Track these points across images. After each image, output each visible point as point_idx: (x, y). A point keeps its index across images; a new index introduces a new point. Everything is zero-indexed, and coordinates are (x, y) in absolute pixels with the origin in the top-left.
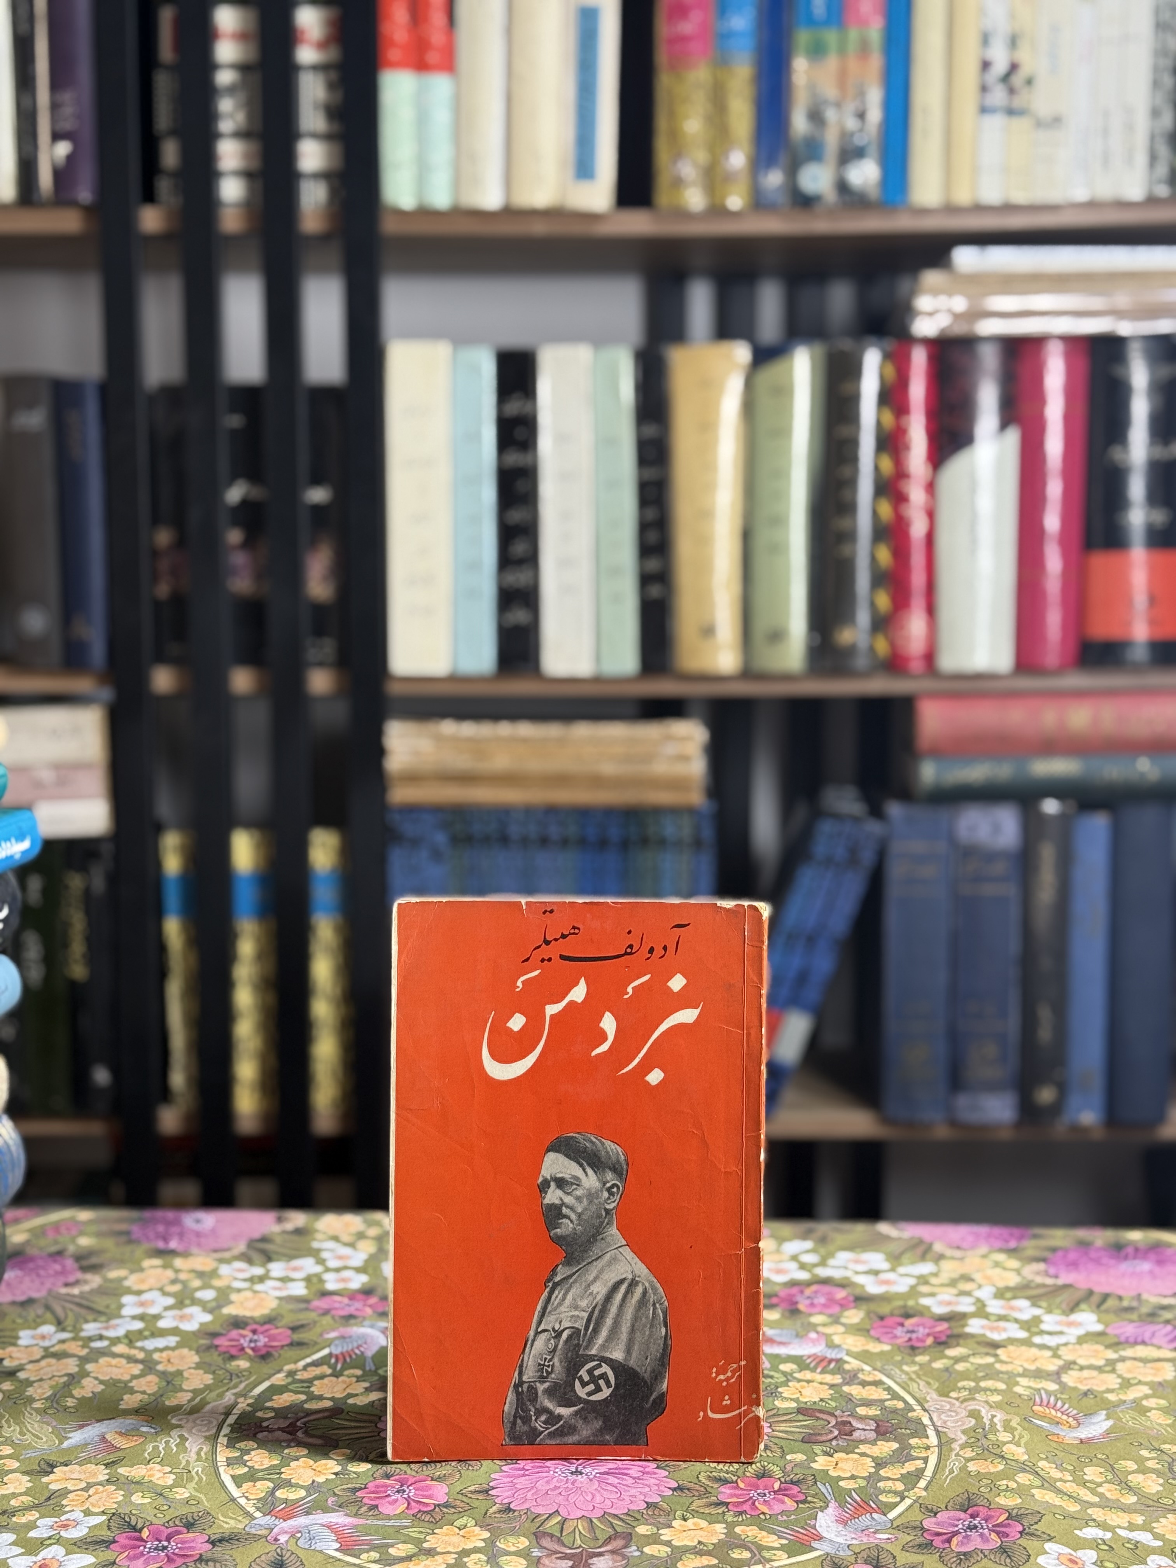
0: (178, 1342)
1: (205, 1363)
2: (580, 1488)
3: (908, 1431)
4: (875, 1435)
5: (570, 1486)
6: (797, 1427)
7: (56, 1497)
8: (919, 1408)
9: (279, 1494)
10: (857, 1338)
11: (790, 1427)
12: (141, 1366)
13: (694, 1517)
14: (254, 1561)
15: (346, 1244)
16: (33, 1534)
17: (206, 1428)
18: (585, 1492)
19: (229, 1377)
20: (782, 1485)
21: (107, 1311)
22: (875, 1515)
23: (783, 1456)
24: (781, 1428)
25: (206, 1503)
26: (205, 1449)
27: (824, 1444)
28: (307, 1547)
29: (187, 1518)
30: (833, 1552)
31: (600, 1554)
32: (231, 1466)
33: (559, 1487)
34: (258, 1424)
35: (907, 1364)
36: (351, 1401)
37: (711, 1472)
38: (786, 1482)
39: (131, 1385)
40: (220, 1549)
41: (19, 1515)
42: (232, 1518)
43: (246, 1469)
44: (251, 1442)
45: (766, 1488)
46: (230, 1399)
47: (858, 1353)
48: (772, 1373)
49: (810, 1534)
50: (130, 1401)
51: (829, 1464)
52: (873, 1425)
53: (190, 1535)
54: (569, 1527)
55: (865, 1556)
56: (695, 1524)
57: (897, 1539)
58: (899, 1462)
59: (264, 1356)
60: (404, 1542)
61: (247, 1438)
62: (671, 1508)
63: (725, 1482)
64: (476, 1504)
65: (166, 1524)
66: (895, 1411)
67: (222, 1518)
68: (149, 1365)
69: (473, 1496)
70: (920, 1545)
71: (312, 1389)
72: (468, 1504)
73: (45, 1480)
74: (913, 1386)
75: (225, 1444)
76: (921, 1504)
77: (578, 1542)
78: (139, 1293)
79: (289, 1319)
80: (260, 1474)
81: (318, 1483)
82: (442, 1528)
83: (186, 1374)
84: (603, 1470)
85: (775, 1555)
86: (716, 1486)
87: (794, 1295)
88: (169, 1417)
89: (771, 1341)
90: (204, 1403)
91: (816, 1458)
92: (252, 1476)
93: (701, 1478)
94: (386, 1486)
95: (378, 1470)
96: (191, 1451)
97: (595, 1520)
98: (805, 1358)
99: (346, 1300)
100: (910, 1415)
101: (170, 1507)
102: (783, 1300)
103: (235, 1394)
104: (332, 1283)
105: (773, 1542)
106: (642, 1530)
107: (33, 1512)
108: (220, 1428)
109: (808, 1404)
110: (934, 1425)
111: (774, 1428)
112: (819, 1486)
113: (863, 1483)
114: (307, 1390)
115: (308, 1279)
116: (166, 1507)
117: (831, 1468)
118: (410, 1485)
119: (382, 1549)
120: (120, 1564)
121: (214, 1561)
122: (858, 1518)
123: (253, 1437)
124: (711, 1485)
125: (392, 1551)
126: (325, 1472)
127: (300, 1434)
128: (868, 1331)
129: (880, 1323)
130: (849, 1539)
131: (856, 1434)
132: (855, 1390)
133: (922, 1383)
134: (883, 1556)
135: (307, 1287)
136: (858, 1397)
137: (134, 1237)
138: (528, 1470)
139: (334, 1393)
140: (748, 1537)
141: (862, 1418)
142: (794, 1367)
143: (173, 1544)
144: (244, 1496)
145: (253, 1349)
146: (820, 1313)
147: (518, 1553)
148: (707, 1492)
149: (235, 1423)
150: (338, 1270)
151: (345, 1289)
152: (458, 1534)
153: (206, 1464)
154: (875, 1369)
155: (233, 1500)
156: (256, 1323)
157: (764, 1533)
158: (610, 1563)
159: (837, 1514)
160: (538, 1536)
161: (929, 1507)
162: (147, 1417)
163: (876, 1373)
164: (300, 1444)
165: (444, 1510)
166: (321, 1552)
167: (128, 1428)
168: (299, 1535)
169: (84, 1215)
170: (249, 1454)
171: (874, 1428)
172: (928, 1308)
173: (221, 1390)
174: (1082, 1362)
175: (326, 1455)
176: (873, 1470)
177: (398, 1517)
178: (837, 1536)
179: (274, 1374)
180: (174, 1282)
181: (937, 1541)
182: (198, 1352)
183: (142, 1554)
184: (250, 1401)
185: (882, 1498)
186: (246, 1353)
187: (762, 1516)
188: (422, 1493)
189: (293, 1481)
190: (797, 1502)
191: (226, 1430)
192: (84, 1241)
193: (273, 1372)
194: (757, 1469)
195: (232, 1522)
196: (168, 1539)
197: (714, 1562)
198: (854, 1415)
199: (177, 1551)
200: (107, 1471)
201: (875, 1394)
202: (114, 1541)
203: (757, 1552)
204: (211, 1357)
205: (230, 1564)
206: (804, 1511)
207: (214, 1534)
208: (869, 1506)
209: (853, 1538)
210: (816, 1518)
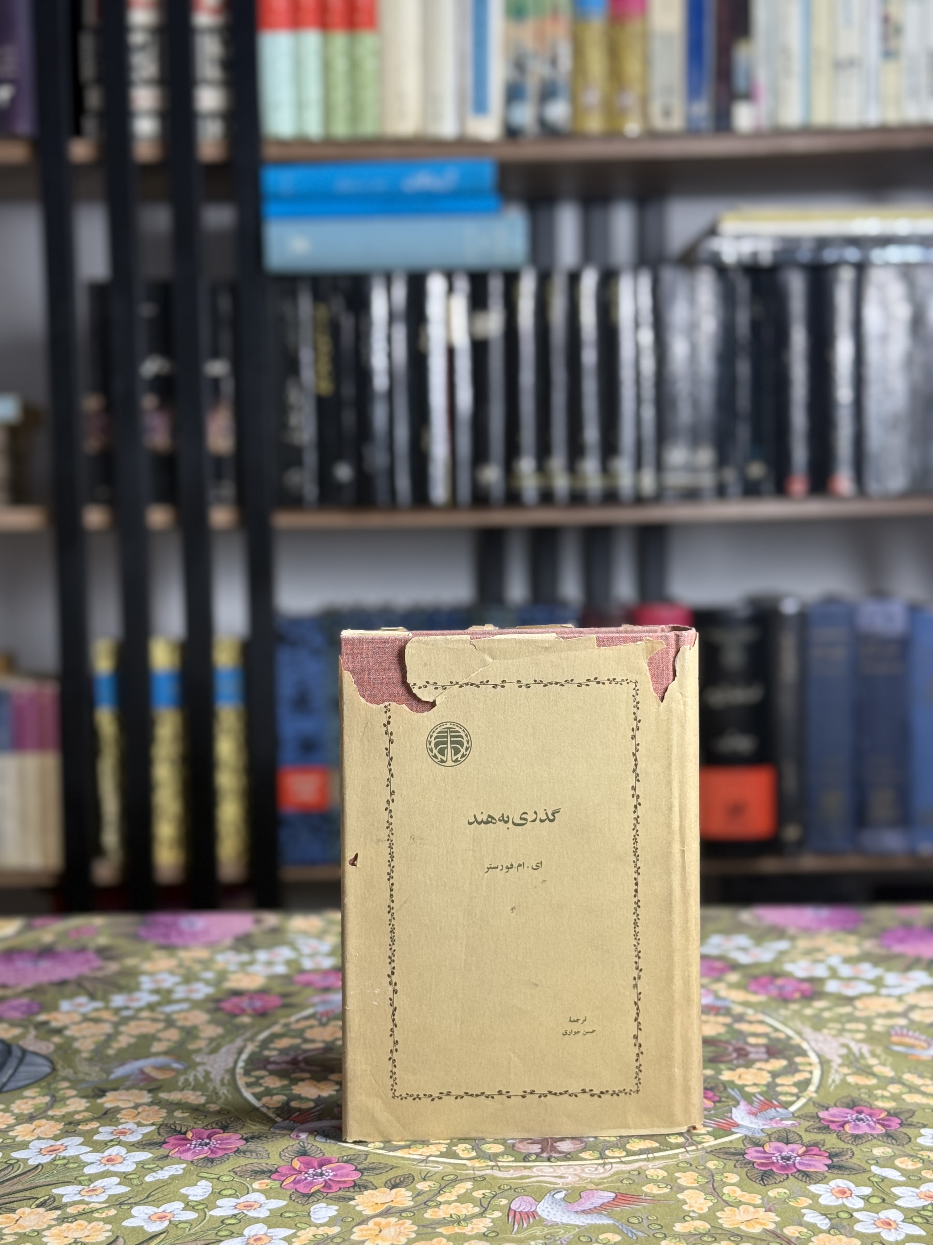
0: (190, 1007)
1: (215, 1020)
3: (792, 1053)
4: (767, 1056)
7: (111, 1113)
8: (798, 1038)
9: (293, 1105)
10: (739, 992)
12: (163, 1024)
14: (283, 1151)
15: (314, 937)
16: (96, 1137)
17: (225, 1064)
19: (236, 1029)
21: (128, 987)
22: (778, 1109)
26: (226, 1078)
27: (728, 1063)
30: (749, 1134)
31: (563, 1140)
32: (250, 1087)
34: (266, 1060)
35: (782, 1009)
39: (156, 1036)
40: (252, 1144)
41: (83, 1125)
42: (258, 1122)
43: (263, 1089)
44: (263, 1072)
46: (239, 1044)
47: (741, 1002)
49: (728, 1122)
50: (158, 1047)
51: (734, 1076)
52: (763, 1050)
53: (225, 1135)
55: (777, 1136)
57: (800, 1124)
58: (789, 1074)
59: (262, 1014)
61: (260, 1068)
65: (206, 1127)
66: (778, 1040)
68: (170, 1023)
70: (819, 1128)
71: (305, 1035)
73: (99, 1101)
74: (791, 1024)
75: (242, 1073)
76: (814, 1102)
78: (153, 974)
79: (278, 988)
80: (275, 1091)
81: (325, 1098)
83: (201, 1028)
85: (704, 1138)
88: (193, 1058)
90: (219, 1046)
91: (722, 1073)
92: (269, 1093)
96: (216, 1080)
99: (321, 976)
101: (206, 1116)
103: (244, 1039)
104: (307, 964)
107: (94, 1122)
108: (236, 1062)
109: (711, 1037)
110: (812, 1048)
112: (729, 1091)
113: (764, 1089)
114: (301, 1036)
115: (288, 962)
117: (736, 1079)
120: (173, 1156)
121: (251, 1152)
122: (765, 1111)
123: (264, 1068)
126: (328, 1090)
127: (302, 1065)
128: (746, 987)
129: (755, 981)
130: (761, 1125)
131: (752, 1056)
132: (743, 1027)
133: (799, 1023)
134: (791, 1136)
135: (287, 968)
136: (747, 1031)
137: (142, 936)
139: (325, 1037)
141: (753, 1045)
145: (252, 1010)
149: (248, 1059)
150: (312, 956)
151: (319, 968)
153: (230, 1088)
154: (757, 1012)
155: (256, 1109)
156: (251, 992)
158: (572, 1146)
159: (747, 1108)
161: (821, 1104)
162: (175, 1057)
163: (758, 1015)
164: (303, 1072)
167: (162, 1065)
169: (98, 921)
170: (263, 1079)
171: (765, 1051)
172: (791, 972)
173: (230, 1038)
174: (923, 1004)
175: (326, 1079)
176: (770, 1079)
178: (751, 1123)
179: (272, 1026)
180: (179, 967)
181: (833, 1126)
182: (209, 1011)
183: (189, 1149)
184: (257, 1044)
185: (783, 1098)
186: (247, 1012)
189: (303, 1095)
190: (714, 1102)
191: (241, 1064)
192: (102, 940)
193: (271, 1024)
196: (209, 1137)
197: (657, 1145)
198: (747, 1043)
199: (217, 1145)
200: (150, 1095)
201: (761, 1029)
202: (165, 1142)
203: (689, 1138)
204: (220, 1016)
205: (265, 1154)
206: (721, 1108)
207: (246, 1133)
208: (772, 1103)
209: (764, 1125)
210: (731, 1112)
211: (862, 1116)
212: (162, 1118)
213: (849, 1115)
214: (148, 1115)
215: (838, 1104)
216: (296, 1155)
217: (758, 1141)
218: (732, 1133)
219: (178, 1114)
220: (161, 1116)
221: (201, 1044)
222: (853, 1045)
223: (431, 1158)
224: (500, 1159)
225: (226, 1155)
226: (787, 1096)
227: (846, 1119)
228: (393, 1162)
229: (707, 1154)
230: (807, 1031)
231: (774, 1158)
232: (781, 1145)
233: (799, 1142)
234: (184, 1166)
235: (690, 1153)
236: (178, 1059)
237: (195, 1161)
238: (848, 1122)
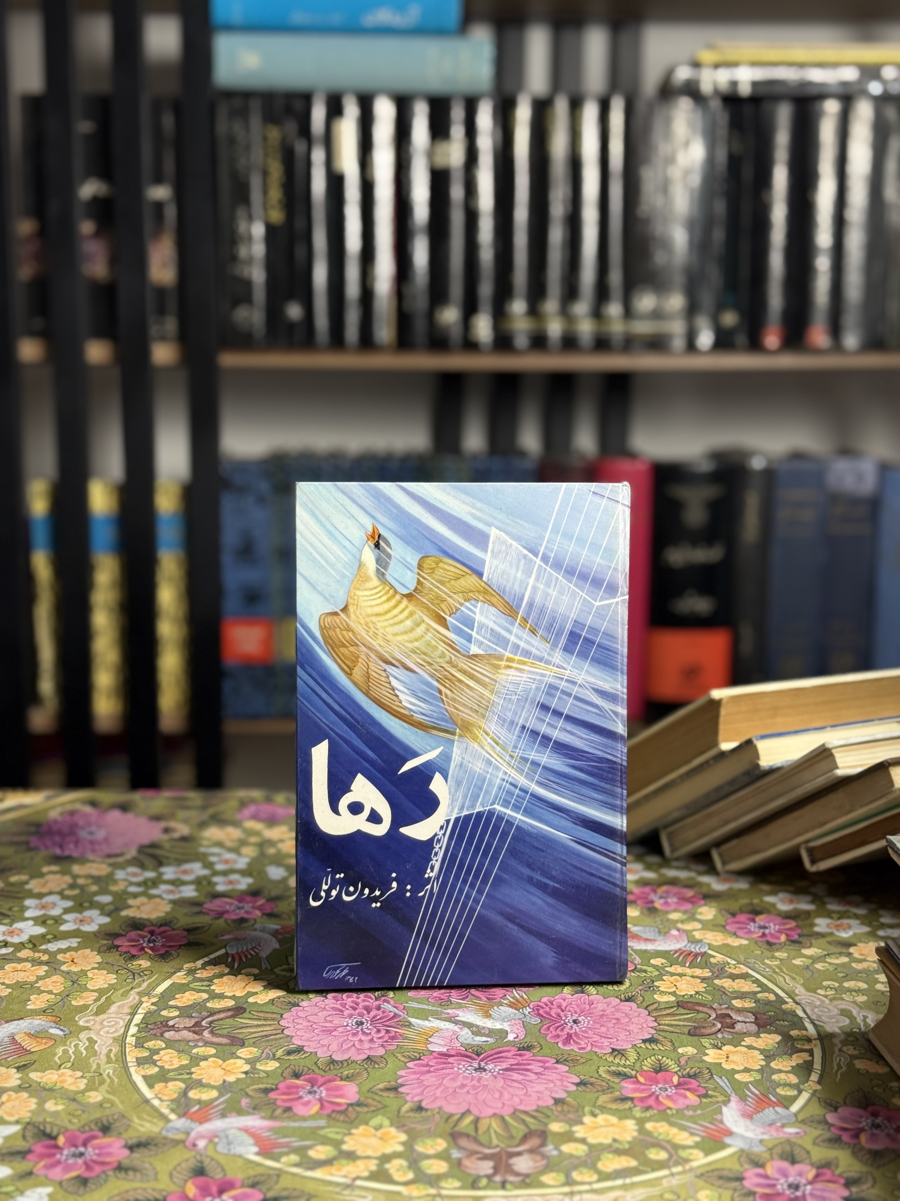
0: (79, 943)
1: (106, 963)
2: (487, 1086)
3: (786, 1023)
4: (756, 1027)
5: (477, 1084)
6: (680, 1020)
8: (791, 1000)
9: (192, 1094)
10: (716, 933)
11: (675, 1020)
12: (46, 968)
13: (603, 1113)
14: (175, 1169)
15: (231, 850)
17: (114, 1029)
18: (492, 1090)
19: (131, 977)
20: (681, 1079)
21: (9, 913)
22: (778, 1109)
23: (675, 1049)
24: (667, 1022)
25: (120, 1106)
26: (114, 1051)
27: (712, 1037)
28: (225, 1151)
29: (102, 1122)
30: (746, 1147)
31: (519, 1154)
32: (141, 1066)
33: (466, 1085)
34: (164, 1023)
35: (768, 959)
36: (251, 1000)
37: (609, 1067)
38: (684, 1076)
39: (36, 985)
40: (138, 1155)
42: (147, 1121)
43: (157, 1069)
44: (159, 1042)
45: (665, 1082)
46: (134, 999)
47: (719, 946)
48: (644, 968)
49: (719, 1129)
50: (37, 1002)
51: (720, 1057)
52: (752, 1018)
53: (106, 1140)
54: (483, 1125)
55: (779, 1152)
56: (605, 1120)
58: (785, 1054)
59: (164, 956)
60: (323, 1143)
61: (155, 1037)
62: (578, 1104)
63: (625, 1076)
64: (387, 1102)
65: (82, 1129)
66: (768, 1003)
67: (136, 1120)
68: (53, 966)
69: (385, 1094)
70: (830, 1140)
71: (212, 987)
72: (379, 1102)
74: (779, 980)
75: (134, 1044)
76: (819, 1098)
77: (495, 1142)
78: (40, 896)
79: (184, 920)
80: (171, 1074)
81: (230, 1083)
82: (357, 1127)
83: (90, 974)
84: (505, 1065)
85: (691, 1154)
86: (617, 1080)
87: (648, 894)
88: (77, 1019)
89: (636, 937)
90: (109, 1003)
91: (706, 1051)
92: (163, 1076)
93: (601, 1073)
94: (297, 1087)
95: (286, 1069)
96: (101, 1053)
97: (508, 1118)
98: (672, 953)
99: (236, 903)
100: (783, 1006)
101: (84, 1112)
102: (639, 898)
103: (139, 993)
104: (221, 885)
105: (685, 1139)
106: (556, 1127)
108: (127, 1027)
109: (686, 997)
110: (809, 1017)
111: (660, 1022)
112: (717, 1080)
113: (758, 1077)
114: (208, 988)
115: (198, 882)
116: (79, 1112)
117: (723, 1061)
118: (321, 1086)
119: (301, 1151)
120: (37, 1173)
121: (135, 1170)
122: (762, 1112)
124: (612, 1080)
125: (312, 1153)
126: (235, 1071)
127: (206, 1034)
128: (724, 927)
129: (733, 920)
130: (758, 1133)
131: (739, 1027)
132: (726, 983)
133: (787, 978)
134: (797, 1151)
135: (197, 890)
136: (730, 990)
137: (32, 845)
138: (432, 1066)
139: (235, 991)
140: (660, 1134)
141: (739, 1011)
142: (664, 961)
143: (90, 1149)
144: (157, 1097)
145: (151, 949)
146: (675, 910)
147: (439, 1156)
148: (609, 1088)
149: (141, 1022)
150: (225, 873)
151: (233, 890)
152: (375, 1136)
153: (117, 1066)
154: (739, 963)
155: (147, 1101)
156: (152, 925)
157: (674, 1130)
158: (531, 1164)
159: (740, 1107)
160: (454, 1136)
161: (828, 1101)
162: (54, 1018)
163: (742, 966)
164: (207, 1043)
165: (358, 1109)
166: (240, 1156)
167: (38, 1030)
168: (216, 1140)
170: (158, 1053)
171: (753, 1020)
172: (774, 905)
173: (123, 990)
175: (234, 1056)
176: (763, 1063)
177: (313, 1117)
178: (746, 1130)
179: (175, 973)
180: (72, 886)
181: (846, 1137)
182: (100, 951)
183: (59, 1162)
184: (154, 1000)
185: (780, 1091)
186: (146, 952)
187: (669, 1112)
188: (332, 1093)
189: (204, 1081)
190: (699, 1096)
191: (133, 1030)
193: (173, 971)
194: (653, 1063)
195: (147, 1125)
196: (85, 1144)
197: (633, 1163)
198: (731, 1007)
199: (95, 1158)
200: (19, 1075)
201: (746, 986)
202: (29, 1151)
203: (673, 1152)
204: (114, 957)
205: (151, 1173)
206: (708, 1105)
207: (131, 1138)
208: (770, 1099)
209: (763, 1133)
210: (721, 1113)
211: (879, 1121)
212: (30, 1111)
213: (864, 1119)
214: (14, 1107)
215: (847, 1102)
216: (191, 1175)
217: (757, 1159)
218: (724, 1146)
219: (50, 1106)
220: (29, 1109)
221: (89, 998)
222: (855, 1013)
223: (359, 1183)
224: (443, 1184)
225: (103, 1176)
226: (785, 1089)
227: (861, 1126)
228: (310, 1187)
229: (697, 1180)
230: (800, 990)
231: (779, 1187)
232: (785, 1165)
233: (807, 1161)
234: (49, 1190)
235: (677, 1177)
236: (58, 1021)
237: (64, 1183)
238: (862, 1130)
